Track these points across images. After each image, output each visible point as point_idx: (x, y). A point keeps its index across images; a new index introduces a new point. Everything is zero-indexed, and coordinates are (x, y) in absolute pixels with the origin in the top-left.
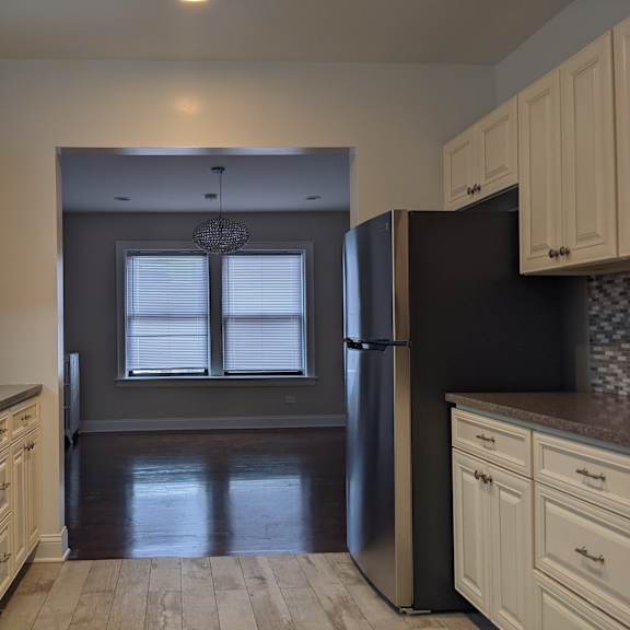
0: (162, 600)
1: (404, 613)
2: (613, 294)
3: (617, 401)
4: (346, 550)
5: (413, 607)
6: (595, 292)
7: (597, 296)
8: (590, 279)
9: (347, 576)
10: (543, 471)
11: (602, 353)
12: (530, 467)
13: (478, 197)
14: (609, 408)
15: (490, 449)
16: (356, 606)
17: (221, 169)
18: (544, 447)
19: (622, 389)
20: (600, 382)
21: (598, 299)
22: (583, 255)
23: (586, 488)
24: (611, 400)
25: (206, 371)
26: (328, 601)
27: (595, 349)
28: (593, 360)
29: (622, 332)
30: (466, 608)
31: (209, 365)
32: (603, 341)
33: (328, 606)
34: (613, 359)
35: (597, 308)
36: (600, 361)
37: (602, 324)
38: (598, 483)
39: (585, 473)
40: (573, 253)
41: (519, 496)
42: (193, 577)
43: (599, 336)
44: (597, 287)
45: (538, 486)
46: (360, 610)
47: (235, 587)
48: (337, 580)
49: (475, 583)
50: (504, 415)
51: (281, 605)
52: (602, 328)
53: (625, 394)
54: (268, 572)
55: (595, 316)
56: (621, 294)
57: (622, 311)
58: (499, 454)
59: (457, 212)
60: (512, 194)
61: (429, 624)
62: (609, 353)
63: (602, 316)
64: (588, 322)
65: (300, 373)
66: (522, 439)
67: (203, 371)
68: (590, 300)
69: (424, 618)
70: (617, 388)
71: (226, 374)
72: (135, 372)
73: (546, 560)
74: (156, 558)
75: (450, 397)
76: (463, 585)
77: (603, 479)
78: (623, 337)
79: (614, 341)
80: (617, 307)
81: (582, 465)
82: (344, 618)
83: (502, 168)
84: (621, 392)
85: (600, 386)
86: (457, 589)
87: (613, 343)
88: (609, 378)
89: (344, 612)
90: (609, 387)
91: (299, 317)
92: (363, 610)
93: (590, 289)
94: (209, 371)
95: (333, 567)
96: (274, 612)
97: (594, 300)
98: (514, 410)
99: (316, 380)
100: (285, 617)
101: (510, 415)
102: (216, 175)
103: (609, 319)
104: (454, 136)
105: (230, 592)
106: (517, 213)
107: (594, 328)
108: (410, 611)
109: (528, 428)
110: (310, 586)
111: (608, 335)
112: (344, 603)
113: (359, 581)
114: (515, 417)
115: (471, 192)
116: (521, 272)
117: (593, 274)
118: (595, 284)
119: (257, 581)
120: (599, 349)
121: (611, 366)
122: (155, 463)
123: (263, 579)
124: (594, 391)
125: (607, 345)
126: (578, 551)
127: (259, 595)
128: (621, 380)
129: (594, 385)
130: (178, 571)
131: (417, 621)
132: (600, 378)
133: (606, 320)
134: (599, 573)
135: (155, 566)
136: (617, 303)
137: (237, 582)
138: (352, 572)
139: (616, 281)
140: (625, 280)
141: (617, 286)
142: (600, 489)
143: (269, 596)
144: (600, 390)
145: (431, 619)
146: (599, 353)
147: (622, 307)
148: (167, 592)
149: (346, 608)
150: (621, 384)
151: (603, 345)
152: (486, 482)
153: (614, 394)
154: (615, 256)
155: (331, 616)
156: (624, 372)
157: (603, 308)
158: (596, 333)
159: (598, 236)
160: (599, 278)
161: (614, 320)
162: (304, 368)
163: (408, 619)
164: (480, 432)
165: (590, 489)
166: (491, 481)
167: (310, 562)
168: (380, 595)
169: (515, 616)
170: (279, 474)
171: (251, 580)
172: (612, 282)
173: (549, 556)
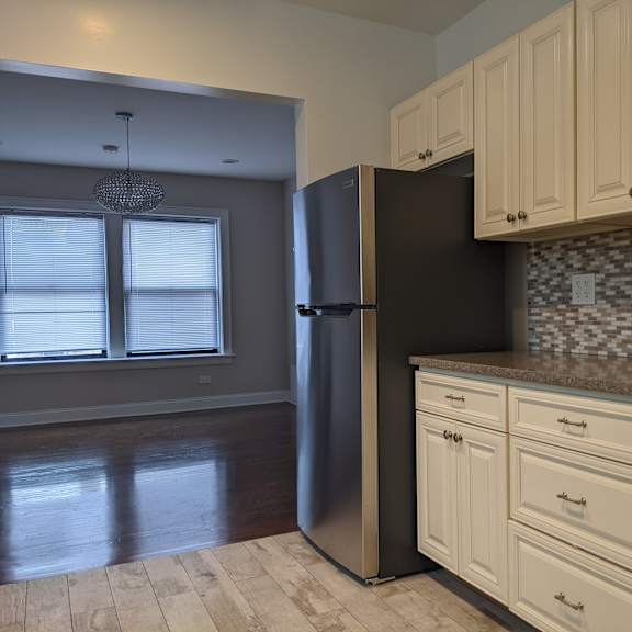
0: (92, 623)
1: (371, 583)
2: (551, 260)
3: (553, 357)
4: (297, 529)
5: (378, 576)
6: (534, 257)
7: (535, 262)
8: (529, 246)
9: (304, 556)
10: (519, 424)
11: (540, 314)
12: (504, 422)
13: (428, 163)
14: (545, 364)
15: (460, 408)
16: (320, 586)
17: (129, 115)
18: (520, 400)
19: (557, 346)
20: (537, 341)
21: (536, 265)
22: (539, 219)
23: (565, 435)
24: (547, 357)
25: (104, 352)
26: (290, 585)
27: (533, 311)
28: (530, 322)
29: (560, 294)
30: (430, 567)
31: (108, 346)
32: (540, 303)
33: (291, 591)
34: (550, 319)
35: (536, 273)
36: (537, 322)
37: (541, 288)
38: (580, 430)
39: (566, 422)
40: (530, 217)
41: (492, 451)
42: (126, 586)
43: (537, 299)
44: (536, 254)
45: (512, 439)
46: (326, 590)
47: (181, 590)
48: (295, 562)
49: (441, 542)
50: (478, 373)
51: (240, 601)
52: (540, 291)
53: (561, 350)
54: (216, 567)
55: (533, 280)
56: (559, 259)
57: (559, 275)
58: (468, 412)
59: (418, 172)
60: (467, 160)
61: (395, 590)
62: (546, 314)
63: (540, 280)
64: (526, 286)
65: (215, 351)
66: (497, 395)
67: (100, 352)
68: (529, 266)
69: (389, 585)
70: (552, 345)
71: (129, 355)
72: (9, 356)
73: (522, 509)
74: (74, 573)
75: (414, 360)
76: (427, 545)
77: (585, 425)
78: (559, 298)
79: (551, 303)
80: (555, 271)
81: (562, 414)
82: (311, 601)
83: (458, 134)
84: (556, 349)
85: (537, 345)
86: (419, 550)
87: (550, 304)
88: (545, 337)
89: (310, 594)
90: (545, 345)
91: (213, 291)
92: (329, 589)
93: (529, 255)
94: (108, 352)
95: (286, 549)
96: (234, 609)
97: (532, 266)
98: (489, 368)
99: (233, 357)
100: (248, 613)
101: (485, 373)
102: (121, 121)
103: (546, 283)
104: (399, 102)
105: (176, 597)
106: (472, 179)
107: (532, 292)
108: (376, 581)
109: (502, 384)
110: (267, 574)
111: (545, 297)
112: (308, 585)
113: (317, 560)
114: (490, 375)
115: (422, 157)
116: (476, 237)
117: (533, 241)
118: (533, 251)
119: (206, 579)
120: (537, 310)
121: (548, 326)
122: (48, 462)
123: (212, 575)
124: (531, 350)
125: (544, 306)
126: (560, 496)
127: (212, 593)
128: (556, 338)
129: (531, 344)
130: (105, 583)
131: (383, 589)
132: (537, 337)
133: (544, 284)
134: (581, 516)
135: (73, 583)
136: (555, 268)
137: (181, 584)
138: (309, 551)
139: (554, 248)
140: (562, 246)
141: (555, 252)
142: (582, 436)
143: (223, 594)
144: (538, 348)
145: (397, 584)
146: (537, 314)
147: (559, 272)
148: (96, 611)
149: (311, 590)
150: (556, 342)
151: (540, 307)
152: (456, 441)
153: (551, 352)
154: (572, 219)
155: (297, 601)
156: (560, 331)
157: (541, 272)
158: (534, 296)
159: (555, 200)
160: (537, 245)
161: (551, 283)
162: (220, 345)
163: (375, 589)
164: (449, 392)
165: (570, 437)
166: (461, 439)
167: (259, 547)
168: (342, 569)
169: (487, 569)
170: (203, 459)
171: (199, 580)
172: (550, 248)
173: (526, 505)
